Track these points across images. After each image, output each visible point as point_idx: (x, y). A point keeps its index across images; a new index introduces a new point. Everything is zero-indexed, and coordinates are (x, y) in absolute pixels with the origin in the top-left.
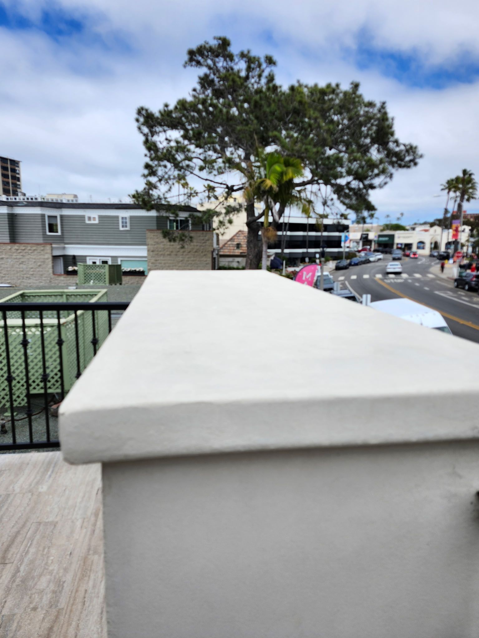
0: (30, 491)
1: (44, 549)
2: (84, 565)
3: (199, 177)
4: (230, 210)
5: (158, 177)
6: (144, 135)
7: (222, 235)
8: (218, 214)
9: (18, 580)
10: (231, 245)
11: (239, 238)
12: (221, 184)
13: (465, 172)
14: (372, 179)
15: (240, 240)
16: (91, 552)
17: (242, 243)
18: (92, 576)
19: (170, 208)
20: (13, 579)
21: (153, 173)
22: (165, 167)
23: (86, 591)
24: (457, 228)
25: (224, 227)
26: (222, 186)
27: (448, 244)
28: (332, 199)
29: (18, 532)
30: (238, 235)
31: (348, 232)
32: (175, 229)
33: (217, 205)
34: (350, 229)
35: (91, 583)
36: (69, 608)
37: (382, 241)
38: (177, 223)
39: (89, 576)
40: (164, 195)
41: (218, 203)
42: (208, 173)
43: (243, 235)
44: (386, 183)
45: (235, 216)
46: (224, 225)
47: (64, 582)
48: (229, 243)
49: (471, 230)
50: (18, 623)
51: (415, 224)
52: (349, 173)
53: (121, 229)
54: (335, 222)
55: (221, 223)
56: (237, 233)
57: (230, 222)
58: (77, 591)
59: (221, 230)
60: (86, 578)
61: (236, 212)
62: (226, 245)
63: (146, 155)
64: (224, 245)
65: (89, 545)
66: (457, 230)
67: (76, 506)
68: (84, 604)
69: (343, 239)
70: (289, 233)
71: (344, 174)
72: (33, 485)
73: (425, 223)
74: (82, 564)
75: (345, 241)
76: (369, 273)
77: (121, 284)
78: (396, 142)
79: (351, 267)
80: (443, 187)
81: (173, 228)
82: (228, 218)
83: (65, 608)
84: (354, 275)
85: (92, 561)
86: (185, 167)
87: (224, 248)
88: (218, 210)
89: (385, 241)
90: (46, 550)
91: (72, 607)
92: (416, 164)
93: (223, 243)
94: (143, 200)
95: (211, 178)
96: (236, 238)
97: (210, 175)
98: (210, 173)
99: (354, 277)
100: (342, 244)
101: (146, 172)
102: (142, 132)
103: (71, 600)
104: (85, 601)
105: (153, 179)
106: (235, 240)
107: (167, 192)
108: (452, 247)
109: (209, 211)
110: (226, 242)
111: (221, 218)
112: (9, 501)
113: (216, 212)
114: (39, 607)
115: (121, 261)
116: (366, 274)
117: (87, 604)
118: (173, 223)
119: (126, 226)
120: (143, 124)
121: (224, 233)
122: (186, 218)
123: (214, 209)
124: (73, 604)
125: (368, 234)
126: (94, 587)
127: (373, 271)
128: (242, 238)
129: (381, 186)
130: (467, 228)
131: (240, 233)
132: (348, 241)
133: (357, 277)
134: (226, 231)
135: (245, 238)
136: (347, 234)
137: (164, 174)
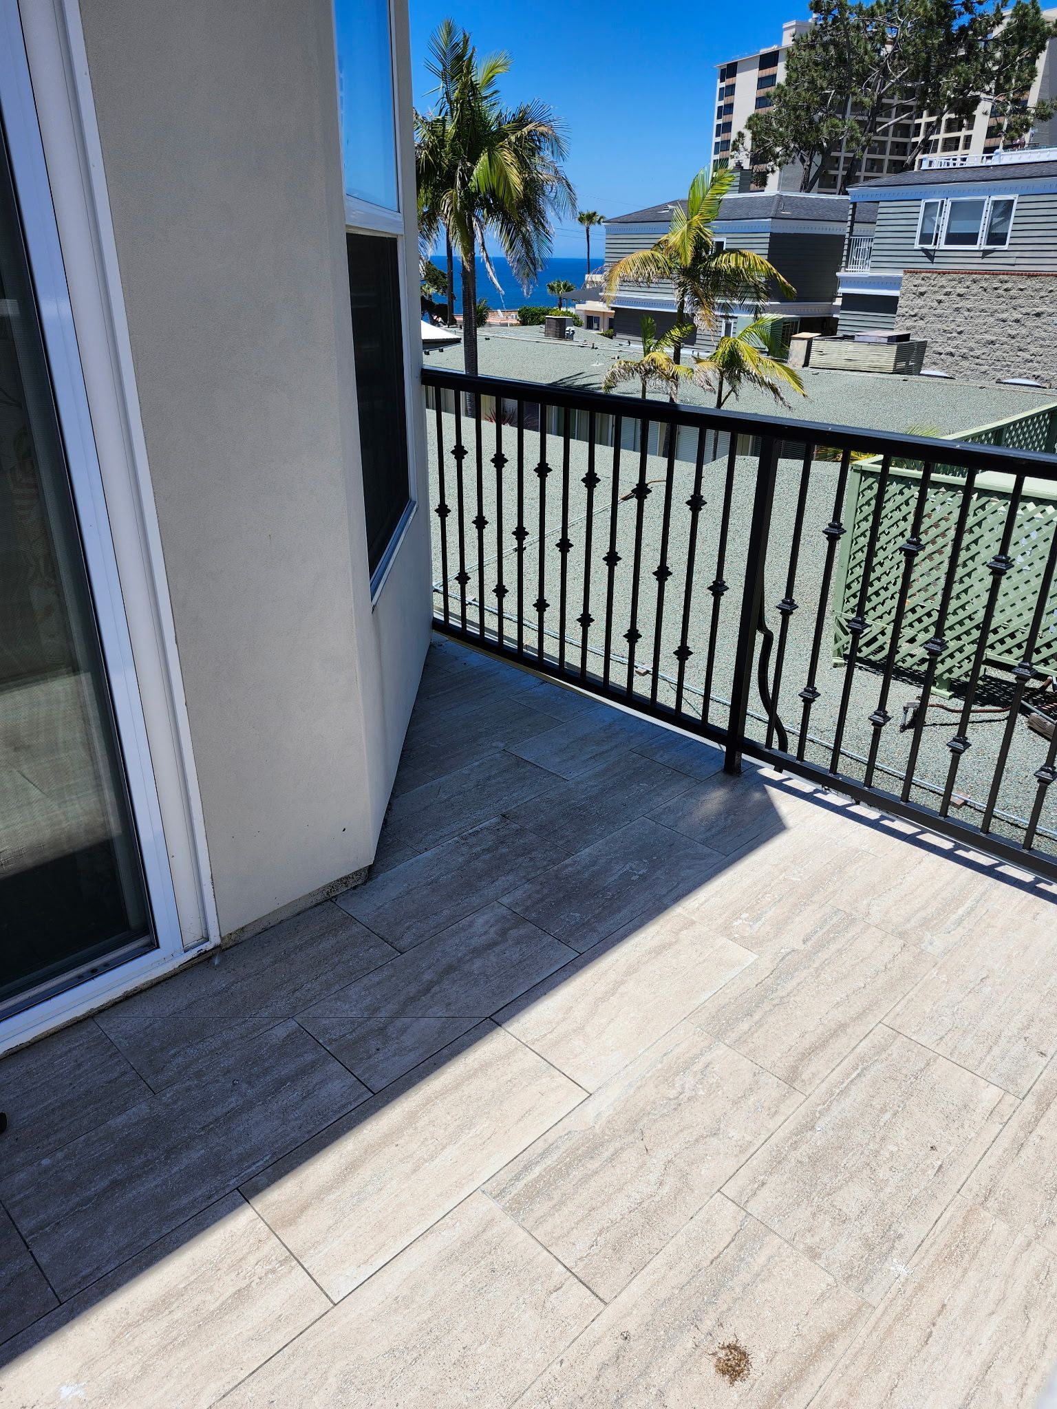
0: (902, 935)
1: (883, 1110)
2: (963, 1228)
9: (804, 1150)
16: (992, 1204)
18: (973, 1278)
20: (795, 1138)
23: (944, 1306)
29: (842, 1027)
35: (964, 1295)
36: (888, 1319)
39: (965, 1271)
47: (900, 1237)
50: (770, 1258)
58: (920, 1288)
60: (956, 1272)
65: (994, 1181)
67: (996, 1042)
68: (927, 1343)
72: (913, 923)
74: (960, 1222)
83: (879, 1312)
85: (988, 1233)
90: (887, 1116)
91: (894, 1323)
103: (900, 1302)
104: (931, 1334)
112: (849, 935)
114: (824, 1256)
117: (934, 1348)
124: (897, 1319)
126: (968, 1312)
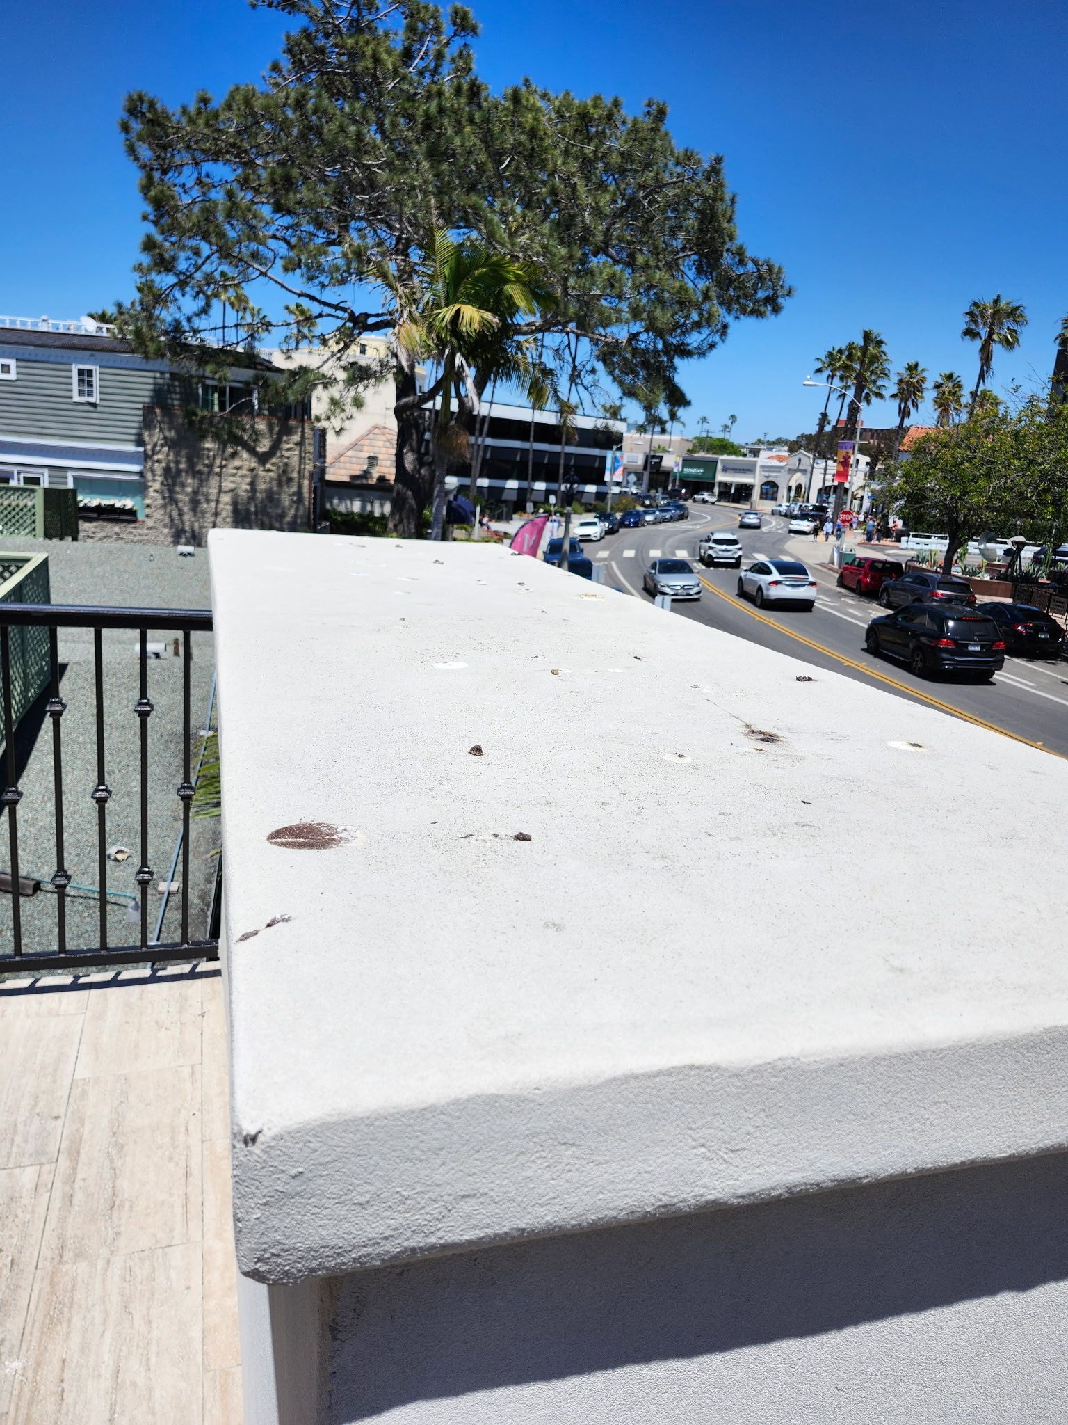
2: (53, 1292)
3: (282, 286)
4: (359, 374)
5: (176, 275)
6: (144, 167)
7: (338, 433)
8: (328, 382)
10: (354, 460)
11: (374, 443)
12: (336, 307)
13: (867, 336)
14: (683, 333)
15: (376, 450)
16: (68, 1255)
17: (380, 457)
18: (77, 1321)
19: (206, 355)
21: (164, 264)
22: (197, 252)
23: (64, 1361)
24: (847, 458)
25: (343, 415)
26: (339, 313)
27: (825, 491)
28: (593, 371)
30: (371, 436)
31: (620, 449)
32: (216, 408)
33: (325, 358)
34: (625, 444)
35: (76, 1340)
36: (23, 1411)
37: (689, 475)
38: (222, 395)
39: (69, 1321)
40: (189, 320)
41: (329, 354)
42: (305, 280)
43: (383, 438)
44: (712, 346)
45: (371, 390)
46: (343, 410)
48: (350, 453)
49: (872, 465)
51: (760, 442)
52: (636, 313)
53: (77, 399)
54: (600, 424)
55: (334, 402)
56: (370, 432)
57: (358, 403)
58: (38, 1365)
59: (336, 423)
60: (62, 1329)
61: (372, 381)
62: (342, 459)
63: (145, 218)
64: (338, 459)
65: (62, 1238)
66: (845, 463)
67: (15, 1132)
68: (62, 1399)
69: (609, 464)
70: (489, 441)
71: (627, 316)
73: (779, 442)
74: (48, 1289)
75: (614, 470)
76: (662, 546)
77: (75, 539)
78: (740, 254)
79: (622, 530)
80: (819, 365)
81: (213, 408)
82: (352, 393)
83: (12, 1413)
84: (630, 548)
85: (74, 1279)
86: (247, 259)
87: (337, 464)
88: (326, 370)
89: (697, 476)
91: (29, 1409)
92: (777, 310)
93: (335, 454)
94: (138, 333)
95: (315, 291)
96: (366, 442)
97: (310, 284)
98: (311, 279)
99: (629, 553)
100: (607, 478)
101: (146, 260)
102: (136, 159)
103: (26, 1389)
104: (63, 1391)
105: (164, 281)
106: (365, 448)
107: (198, 315)
108: (832, 499)
109: (303, 370)
110: (341, 450)
111: (335, 391)
113: (324, 376)
115: (75, 479)
116: (654, 547)
117: (70, 1398)
118: (212, 395)
119: (90, 394)
120: (141, 138)
121: (342, 429)
122: (247, 383)
123: (318, 368)
124: (30, 1404)
125: (661, 458)
126: (84, 1348)
127: (670, 541)
128: (381, 444)
129: (701, 353)
130: (864, 459)
131: (376, 431)
132: (620, 470)
133: (636, 554)
134: (347, 424)
135: (388, 444)
136: (618, 454)
137: (192, 269)
